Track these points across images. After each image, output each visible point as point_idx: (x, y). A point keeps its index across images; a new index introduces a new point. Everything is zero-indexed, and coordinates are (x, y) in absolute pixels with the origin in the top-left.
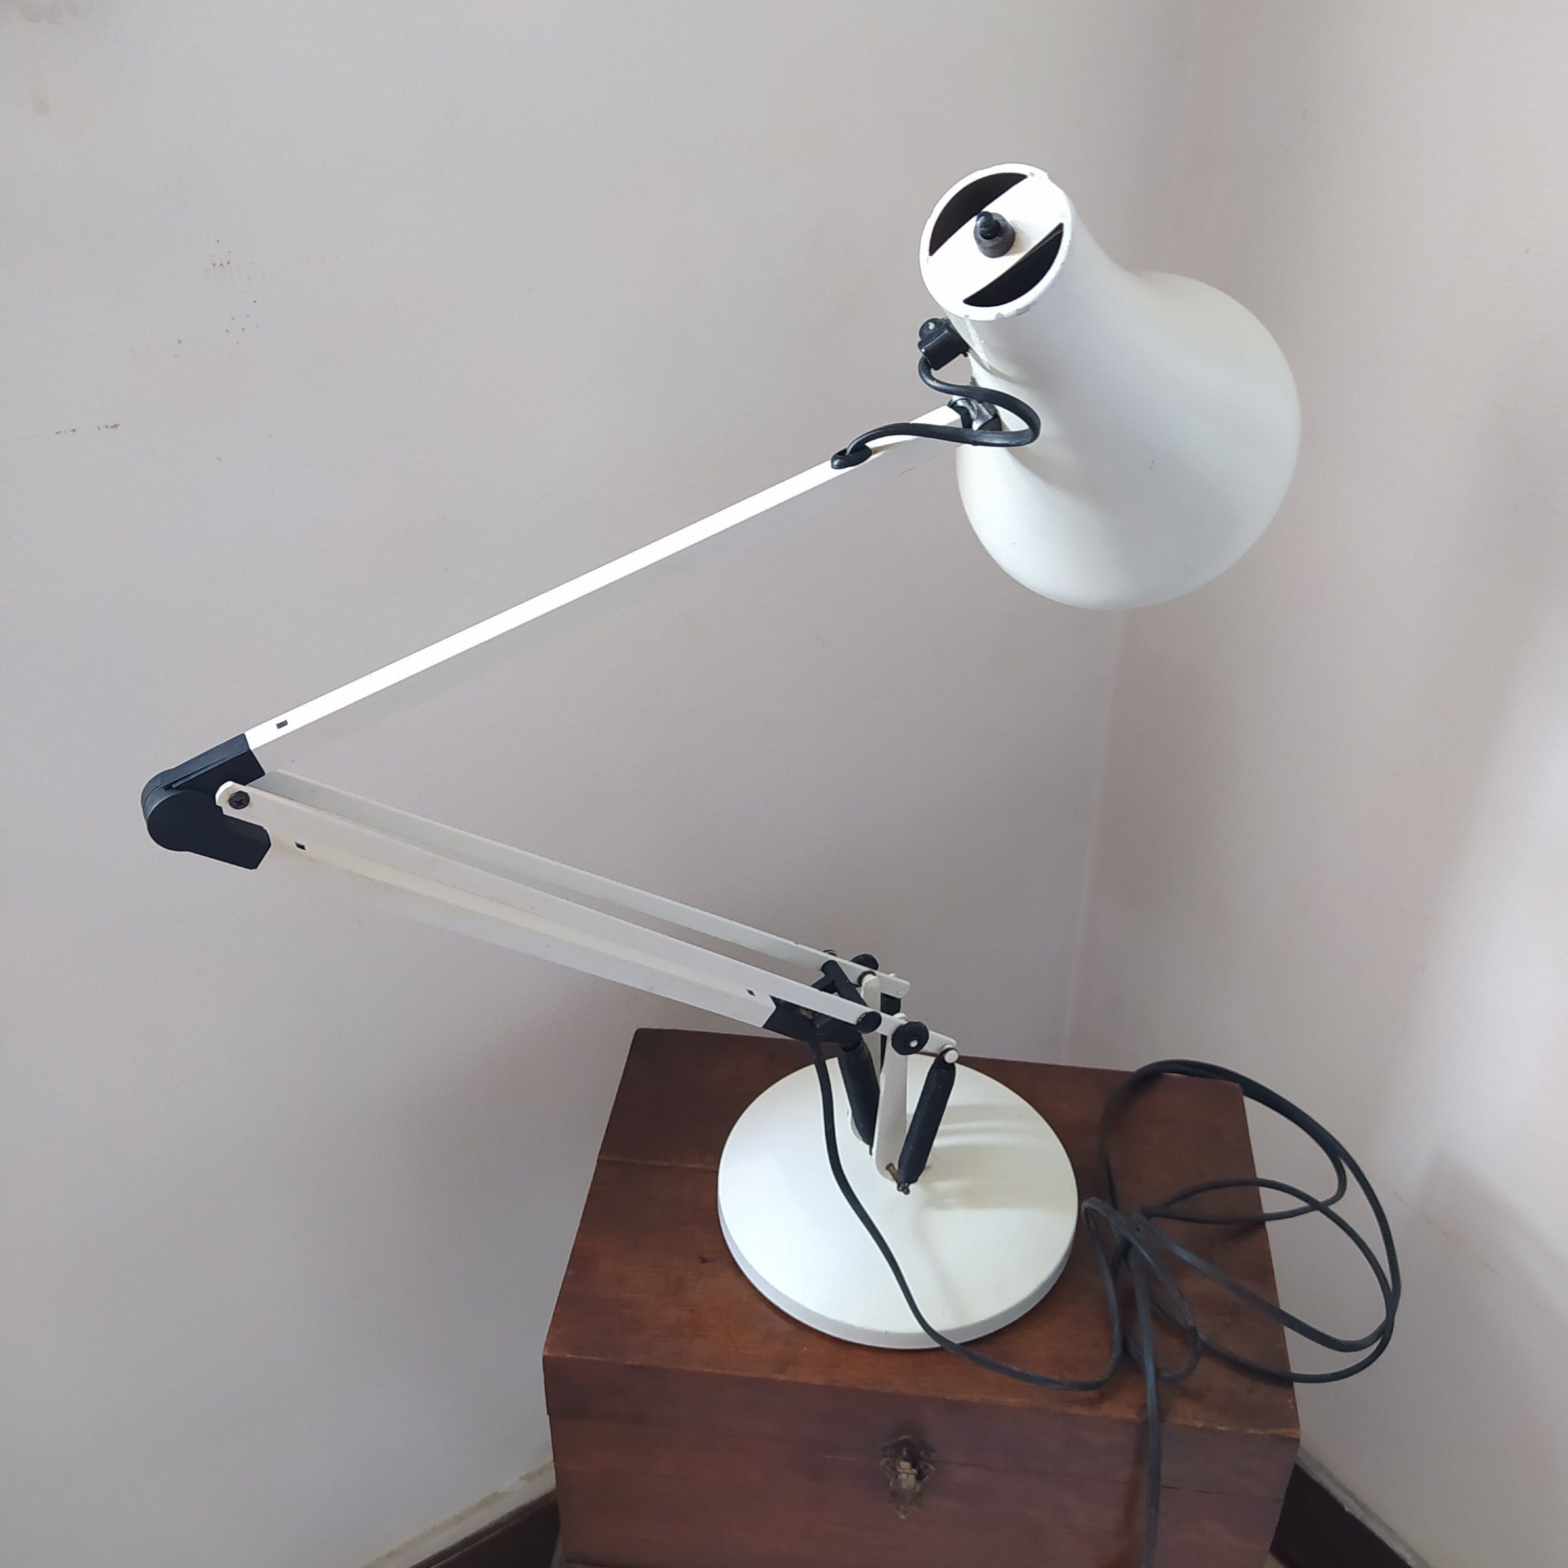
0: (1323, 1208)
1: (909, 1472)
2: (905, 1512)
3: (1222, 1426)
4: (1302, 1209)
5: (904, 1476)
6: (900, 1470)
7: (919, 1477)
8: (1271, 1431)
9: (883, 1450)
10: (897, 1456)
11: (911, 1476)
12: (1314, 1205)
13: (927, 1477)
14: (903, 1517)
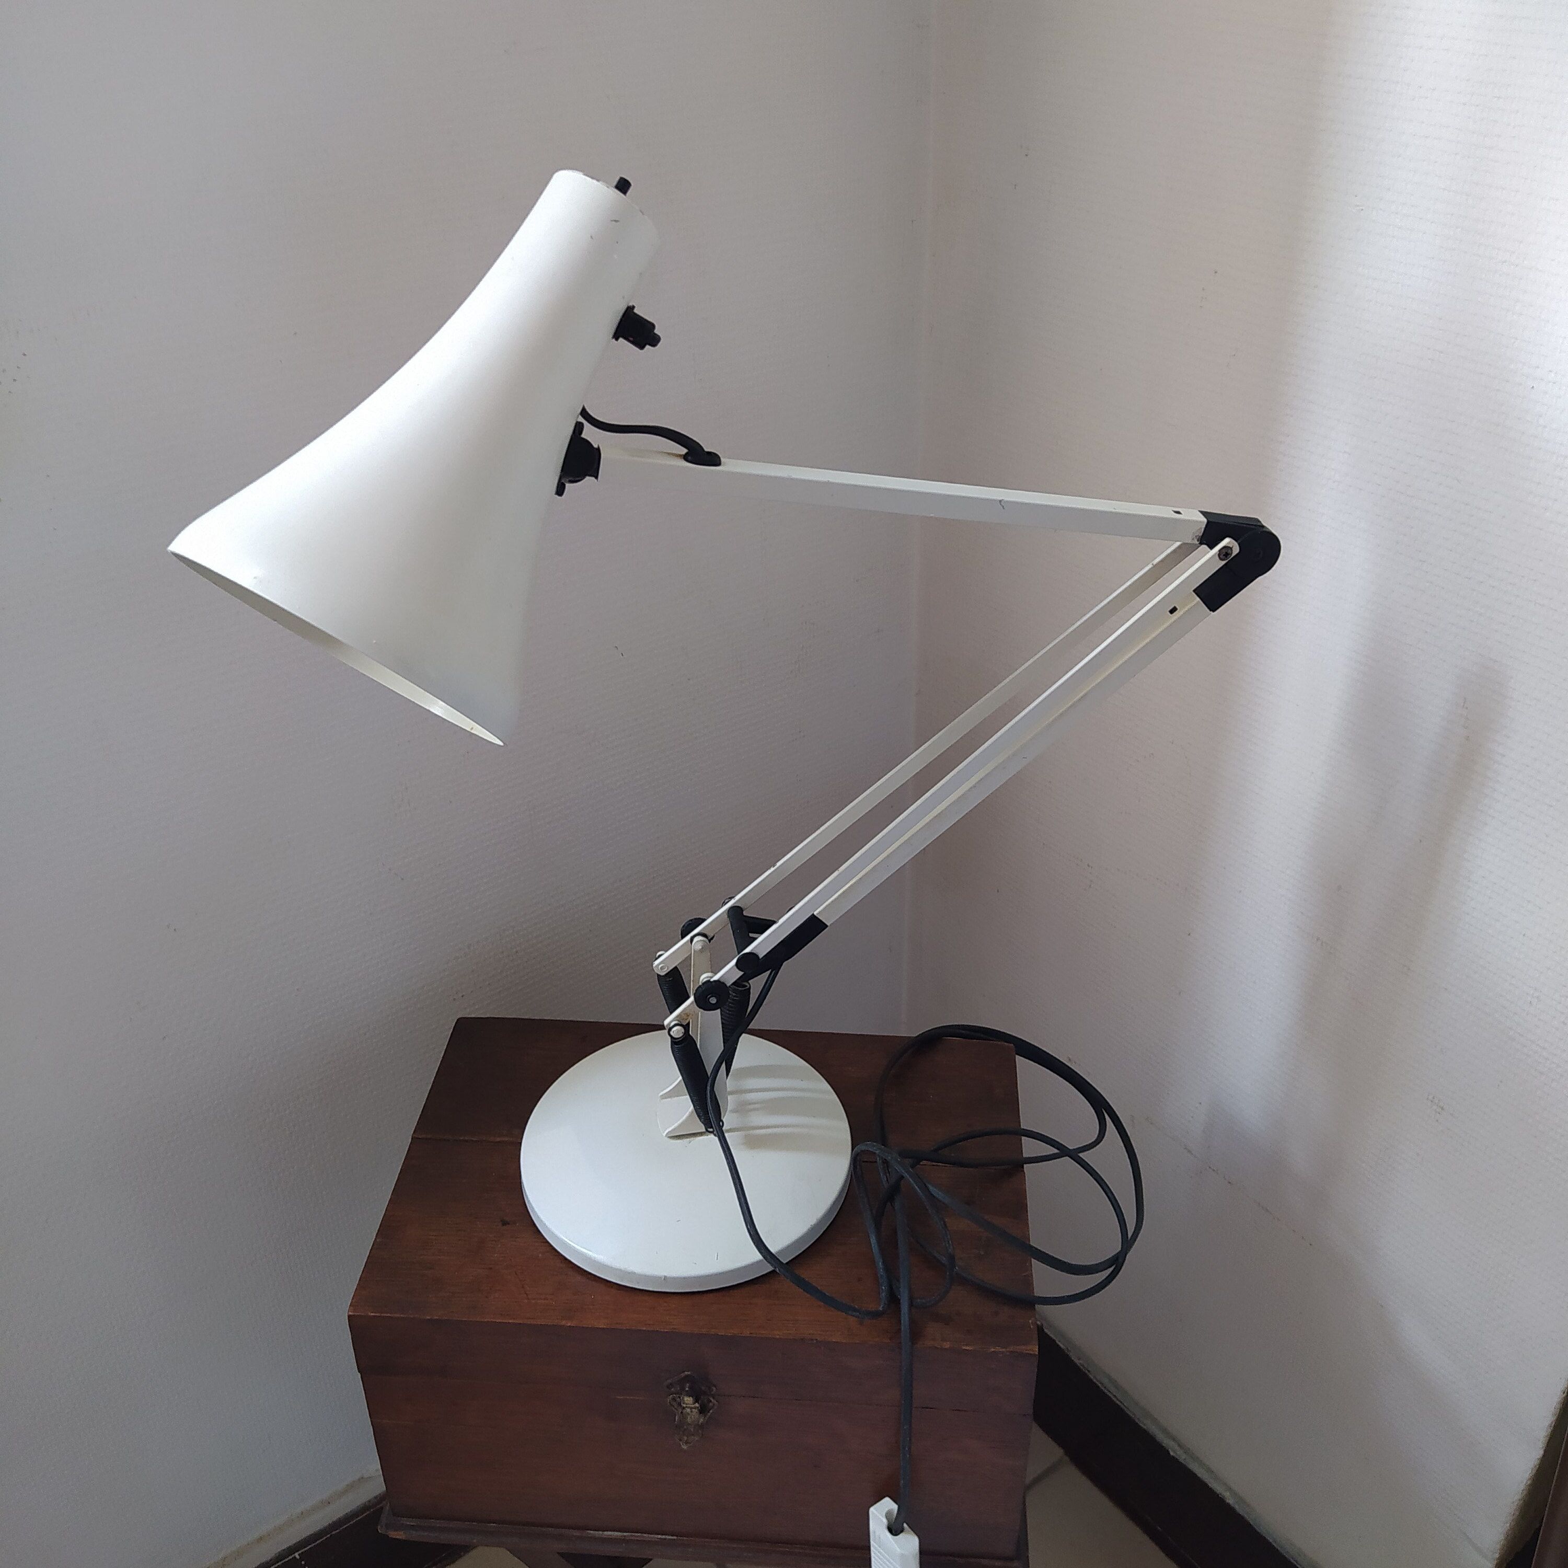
0: (1074, 1155)
1: (693, 1406)
2: (687, 1443)
3: (967, 1345)
4: (1054, 1154)
5: (688, 1410)
6: (684, 1406)
7: (703, 1410)
8: (1011, 1348)
9: (668, 1387)
10: (681, 1392)
11: (694, 1410)
12: (1063, 1152)
13: (711, 1411)
14: (685, 1447)
